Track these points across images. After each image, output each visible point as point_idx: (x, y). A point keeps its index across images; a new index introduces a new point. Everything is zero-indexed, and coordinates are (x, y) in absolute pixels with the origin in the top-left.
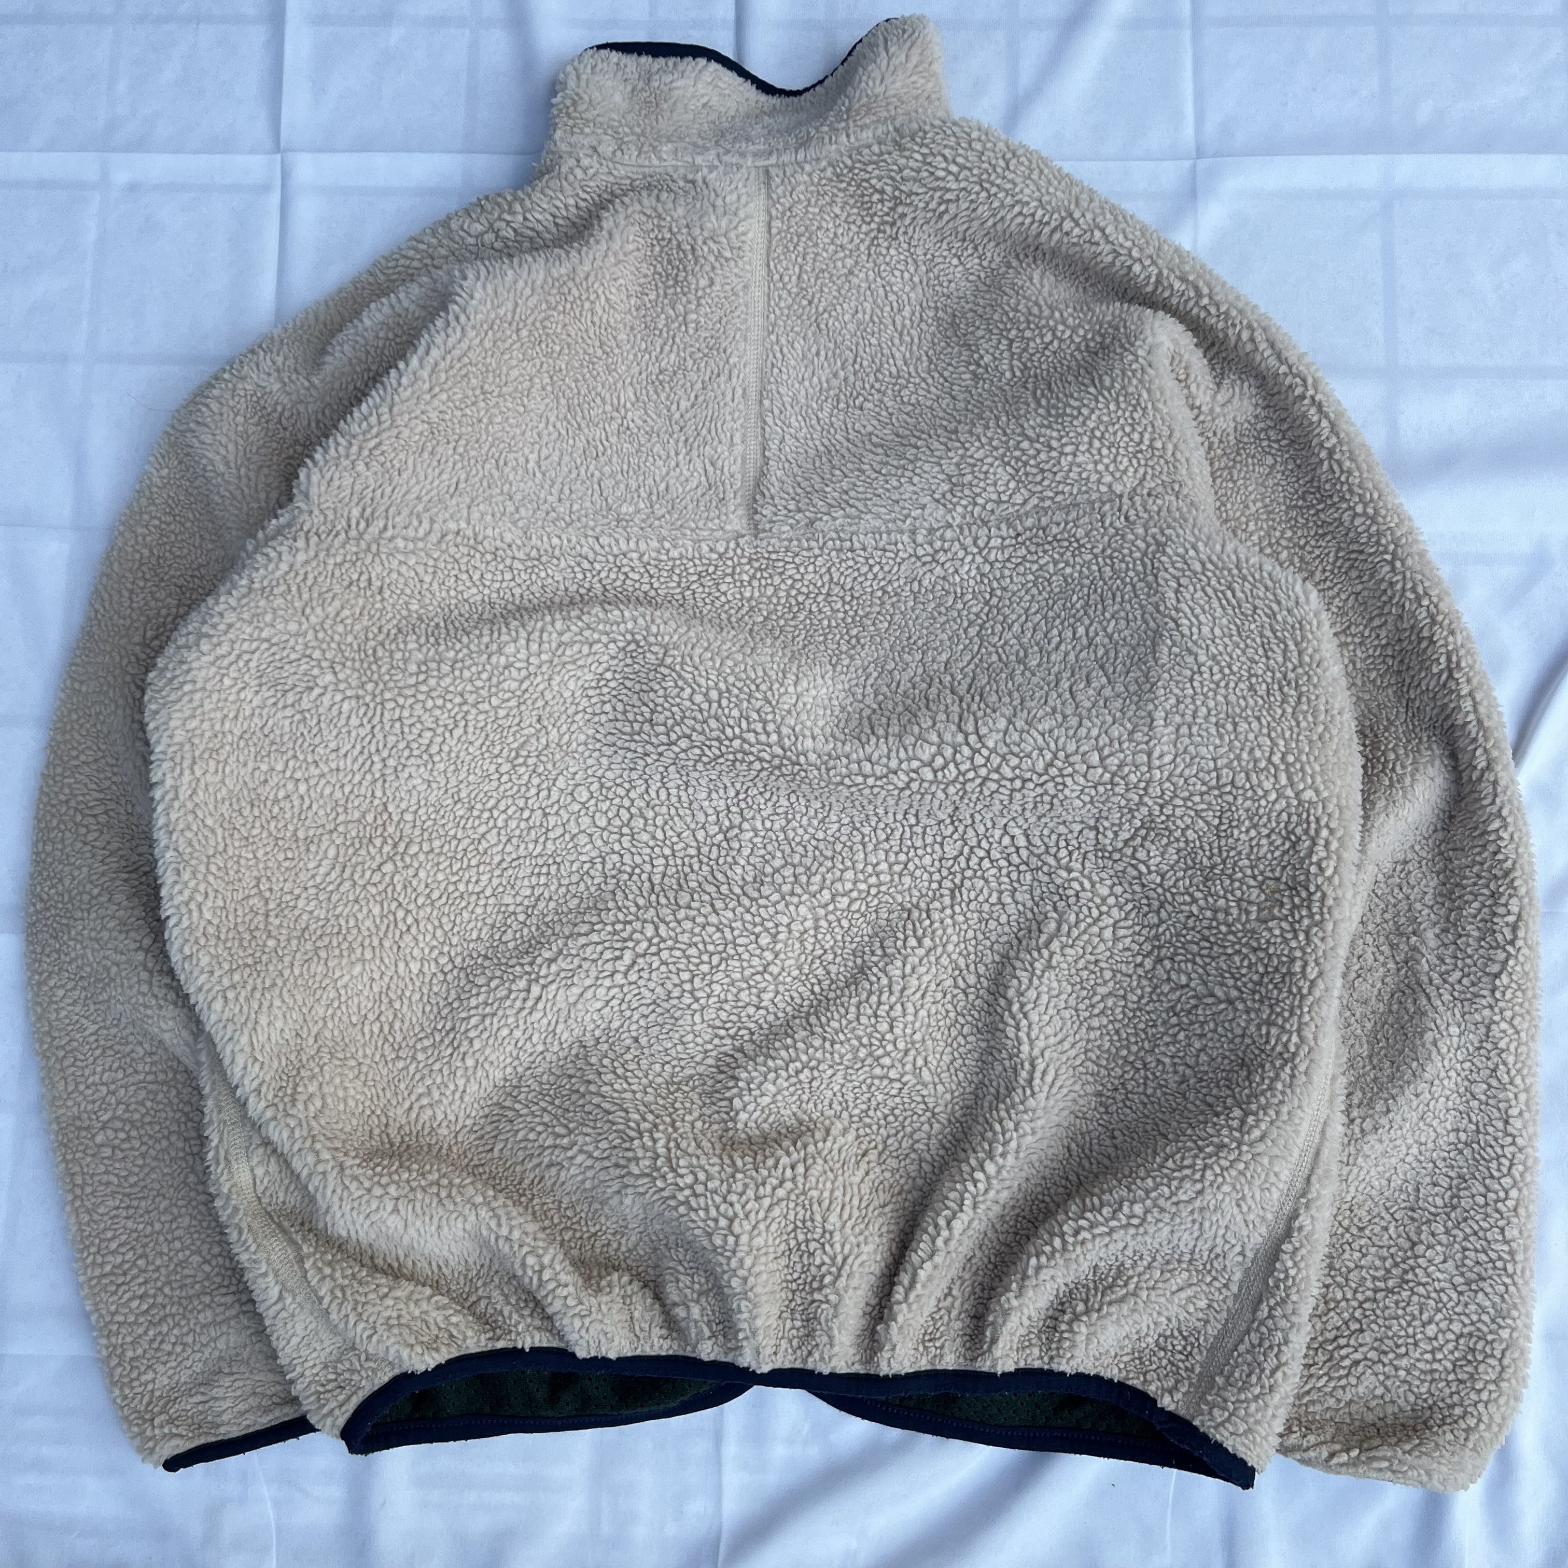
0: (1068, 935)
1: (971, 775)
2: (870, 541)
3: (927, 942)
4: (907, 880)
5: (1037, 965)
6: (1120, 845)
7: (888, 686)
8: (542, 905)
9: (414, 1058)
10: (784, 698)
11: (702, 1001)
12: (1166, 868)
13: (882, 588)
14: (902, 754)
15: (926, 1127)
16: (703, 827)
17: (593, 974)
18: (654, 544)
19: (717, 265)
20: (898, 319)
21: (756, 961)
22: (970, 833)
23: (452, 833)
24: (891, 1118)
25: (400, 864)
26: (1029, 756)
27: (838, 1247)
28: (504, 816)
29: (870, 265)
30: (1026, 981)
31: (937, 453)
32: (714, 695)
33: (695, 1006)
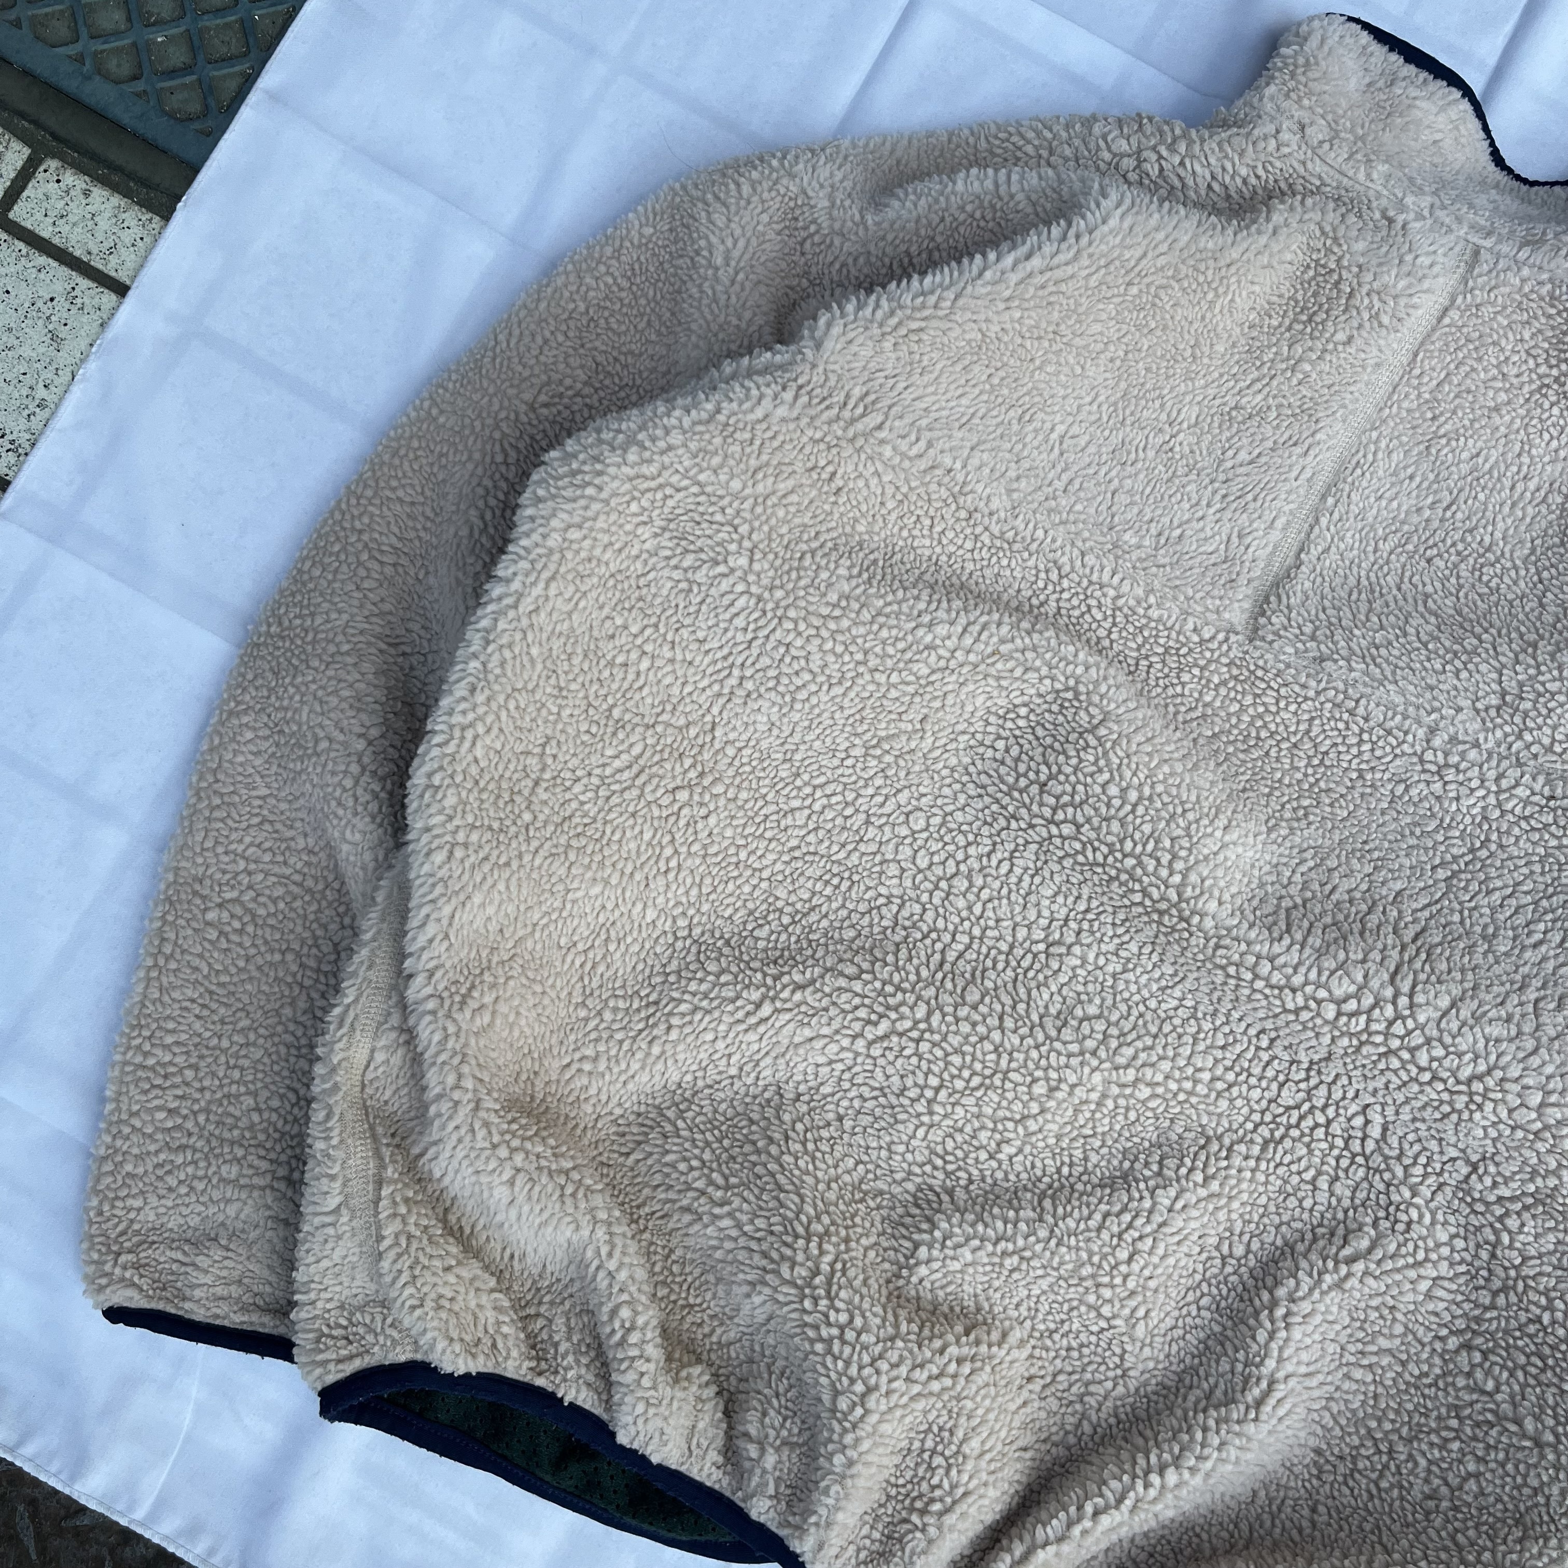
0: (1379, 1263)
1: (1379, 1039)
2: (1378, 715)
3: (1215, 1186)
4: (1224, 1104)
5: (1328, 1278)
6: (1492, 1198)
7: (1322, 885)
8: (814, 917)
9: (599, 1013)
10: (1208, 841)
11: (936, 1118)
12: (1533, 1253)
13: (1360, 771)
14: (1313, 975)
15: (1109, 1385)
16: (1029, 927)
17: (836, 1025)
18: (1140, 592)
19: (1367, 325)
20: (1520, 487)
21: (1017, 1107)
22: (1323, 1091)
23: (764, 791)
24: (1075, 1354)
25: (696, 798)
26: (1460, 1055)
27: (965, 1478)
28: (824, 801)
29: (1522, 412)
30: (1305, 1288)
31: (1503, 659)
32: (1133, 796)
33: (926, 1119)
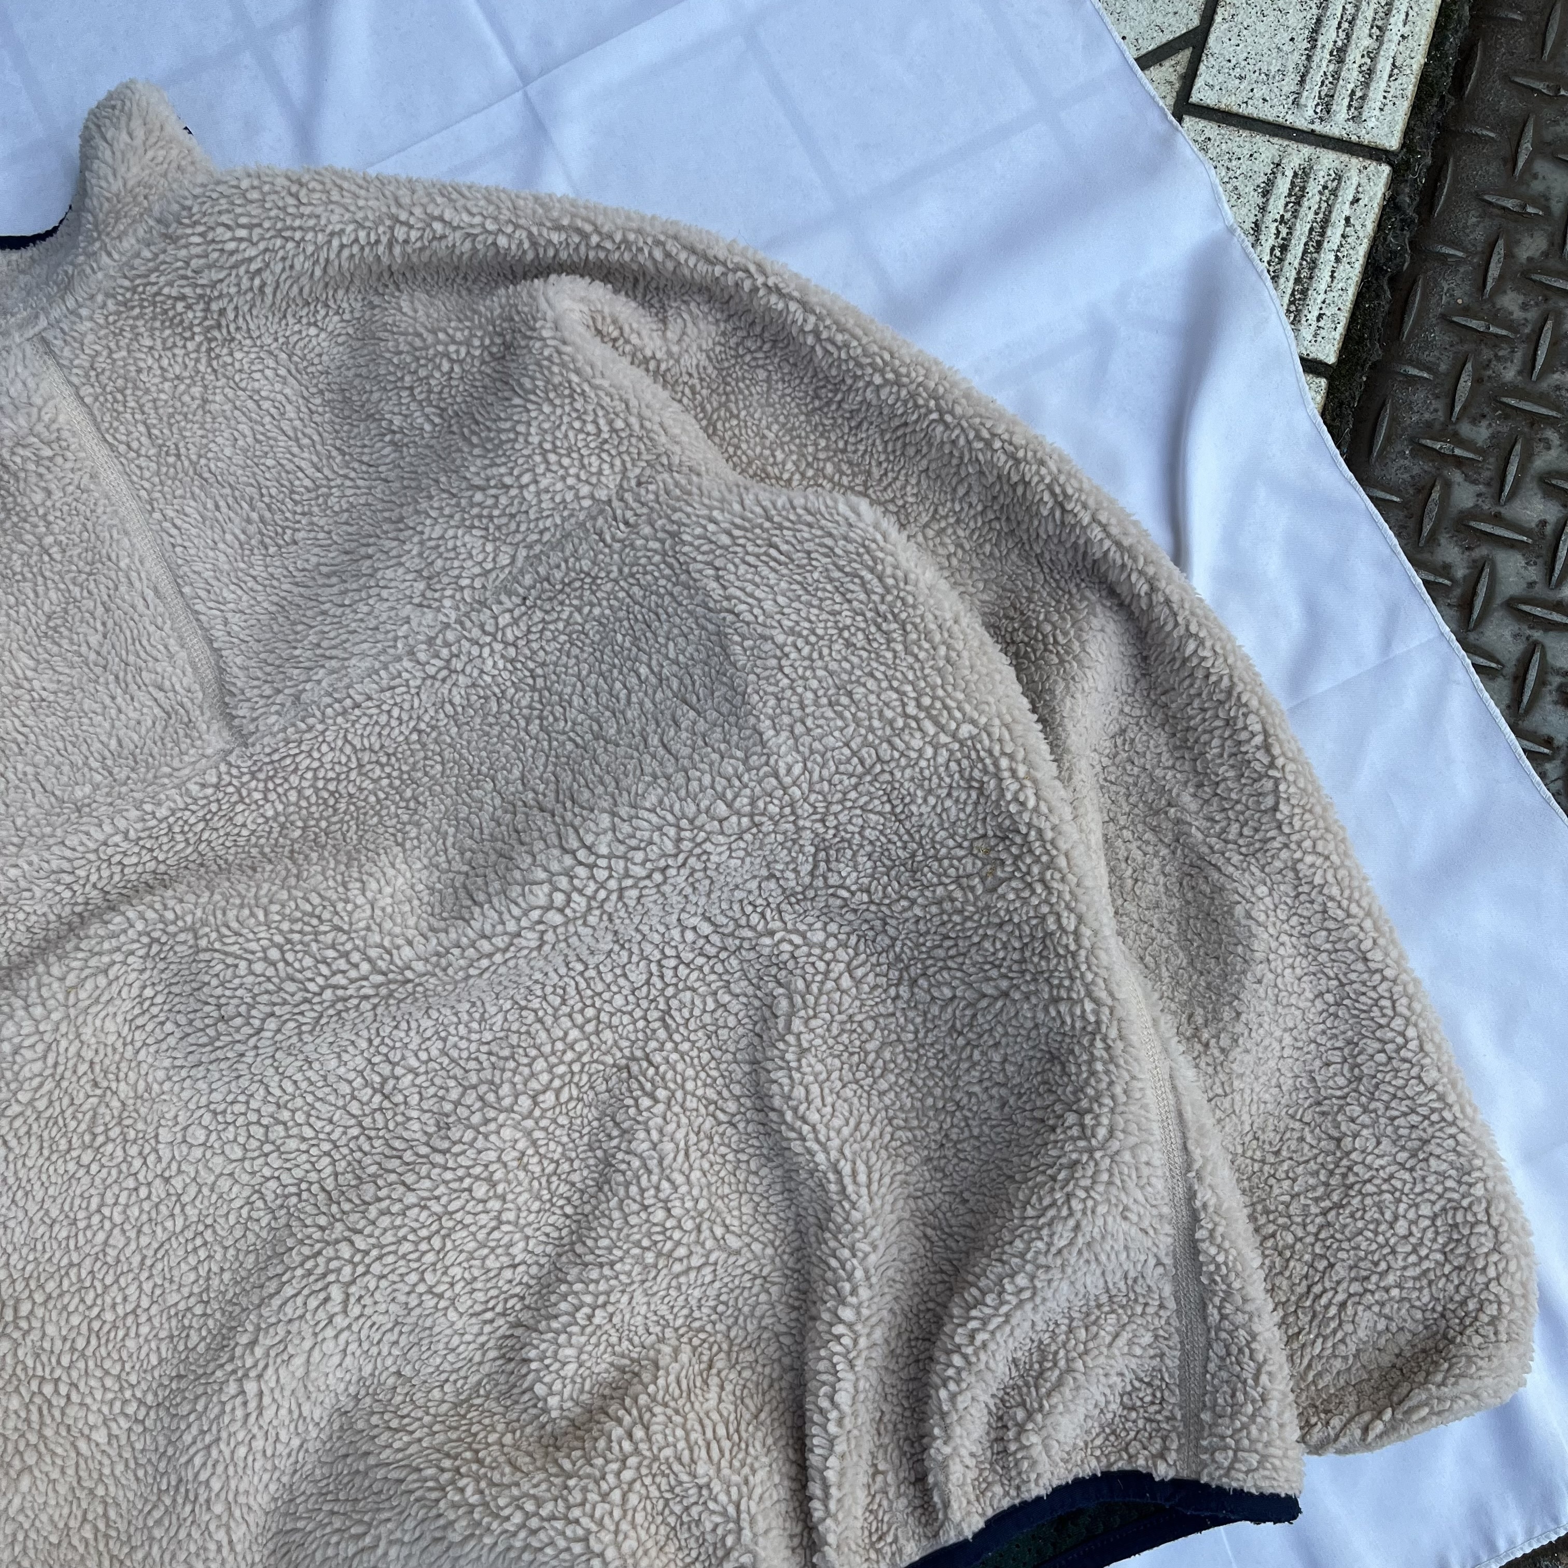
0: (806, 1007)
1: (602, 894)
2: (370, 687)
3: (661, 1094)
4: (607, 1035)
5: (789, 1056)
6: (807, 880)
7: (471, 837)
8: (215, 1282)
9: (151, 1539)
10: (356, 916)
11: (448, 1294)
12: (866, 881)
13: (415, 729)
14: (516, 911)
15: (763, 1297)
16: (354, 1098)
17: (307, 1332)
18: (134, 814)
19: (42, 470)
20: (285, 425)
21: (483, 1219)
22: (648, 948)
23: (65, 1262)
24: (721, 1308)
25: (17, 1335)
26: (651, 843)
27: (723, 1498)
28: (119, 1208)
29: (223, 381)
30: (786, 1081)
31: (394, 553)
32: (274, 954)
33: (442, 1304)
